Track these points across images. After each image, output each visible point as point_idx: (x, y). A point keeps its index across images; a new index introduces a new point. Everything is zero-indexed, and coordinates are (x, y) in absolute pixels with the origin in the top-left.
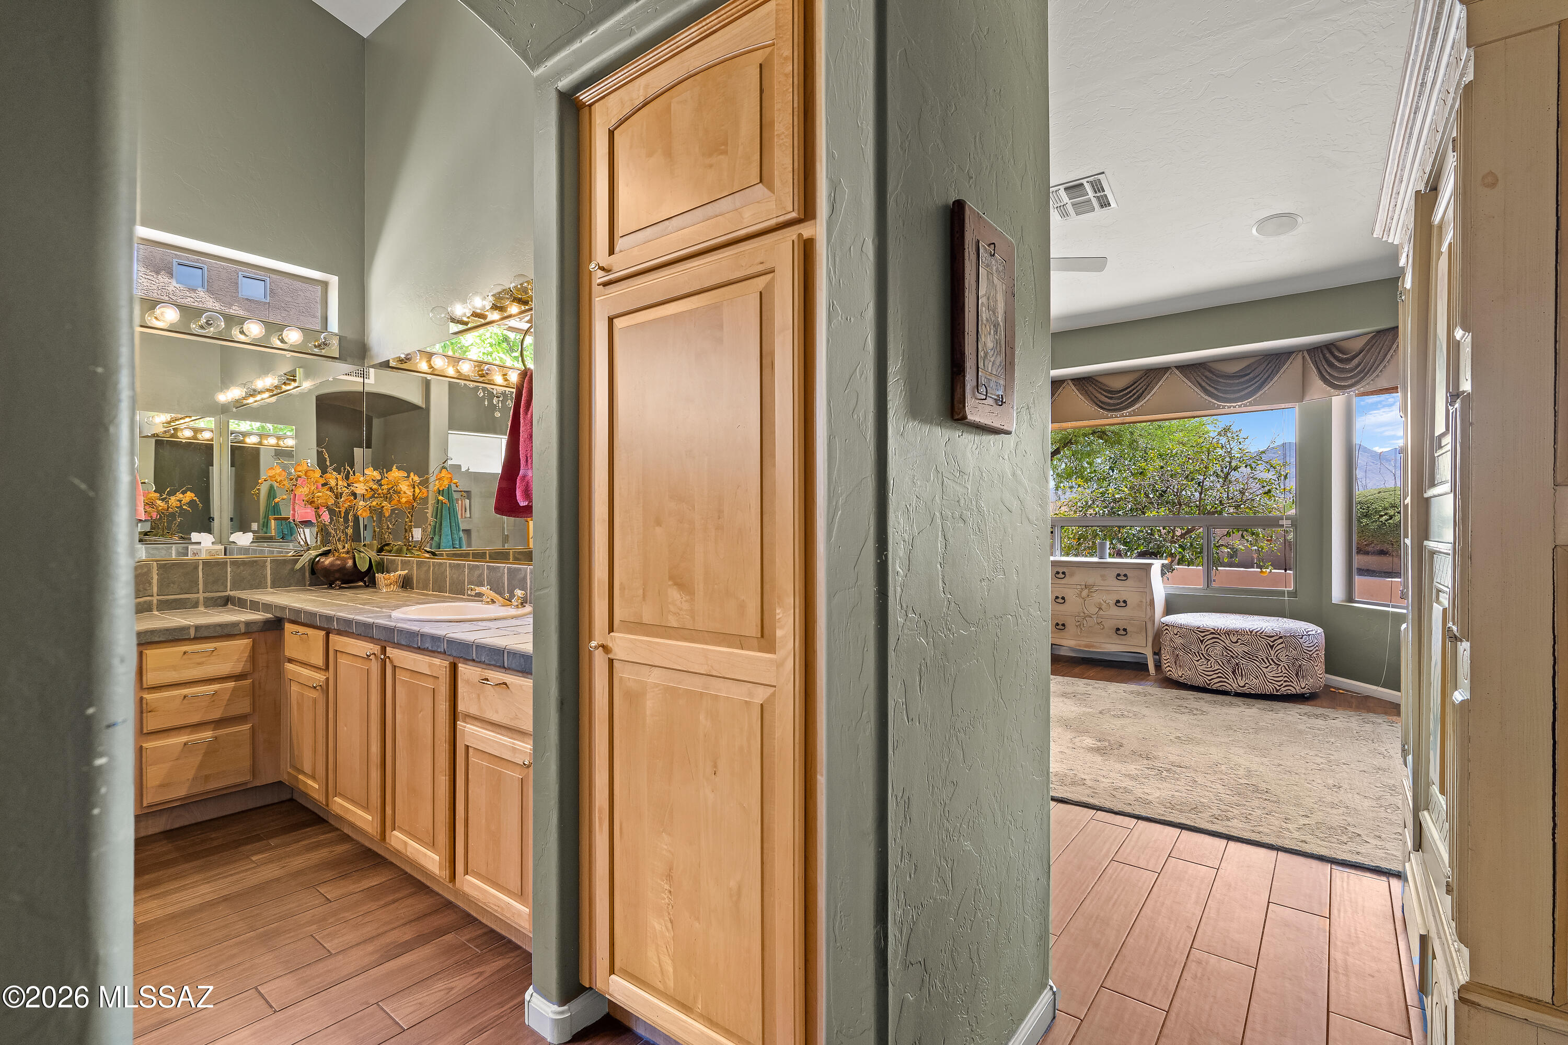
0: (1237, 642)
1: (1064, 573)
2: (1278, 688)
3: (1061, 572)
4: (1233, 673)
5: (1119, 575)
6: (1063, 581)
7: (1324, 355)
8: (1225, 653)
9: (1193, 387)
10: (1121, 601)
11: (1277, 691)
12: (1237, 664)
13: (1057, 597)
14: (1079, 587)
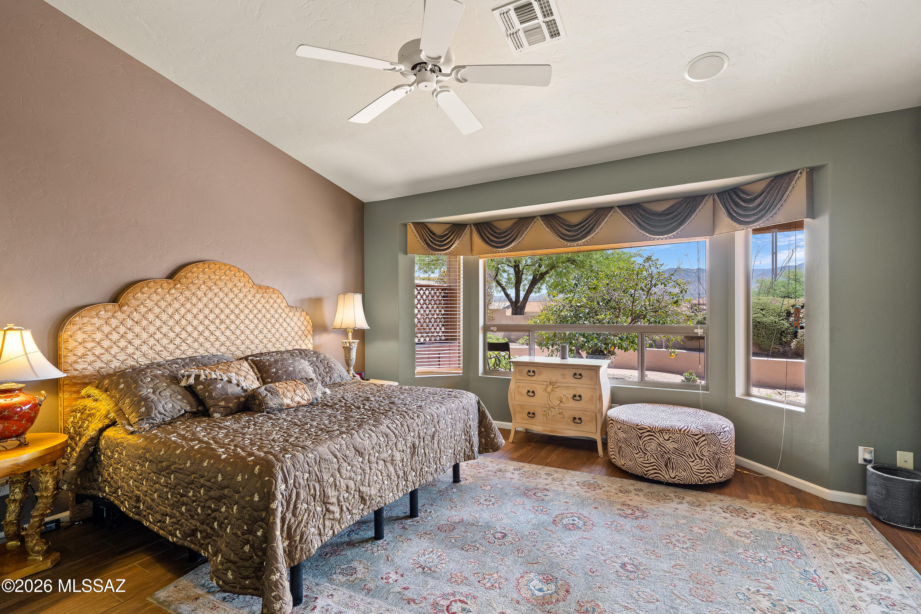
0: (669, 440)
1: (534, 372)
2: (702, 479)
3: (532, 371)
4: (665, 466)
5: (575, 374)
6: (533, 378)
7: (731, 197)
8: (659, 449)
9: (631, 222)
10: (577, 395)
11: (701, 481)
12: (669, 459)
13: (529, 391)
14: (545, 383)
